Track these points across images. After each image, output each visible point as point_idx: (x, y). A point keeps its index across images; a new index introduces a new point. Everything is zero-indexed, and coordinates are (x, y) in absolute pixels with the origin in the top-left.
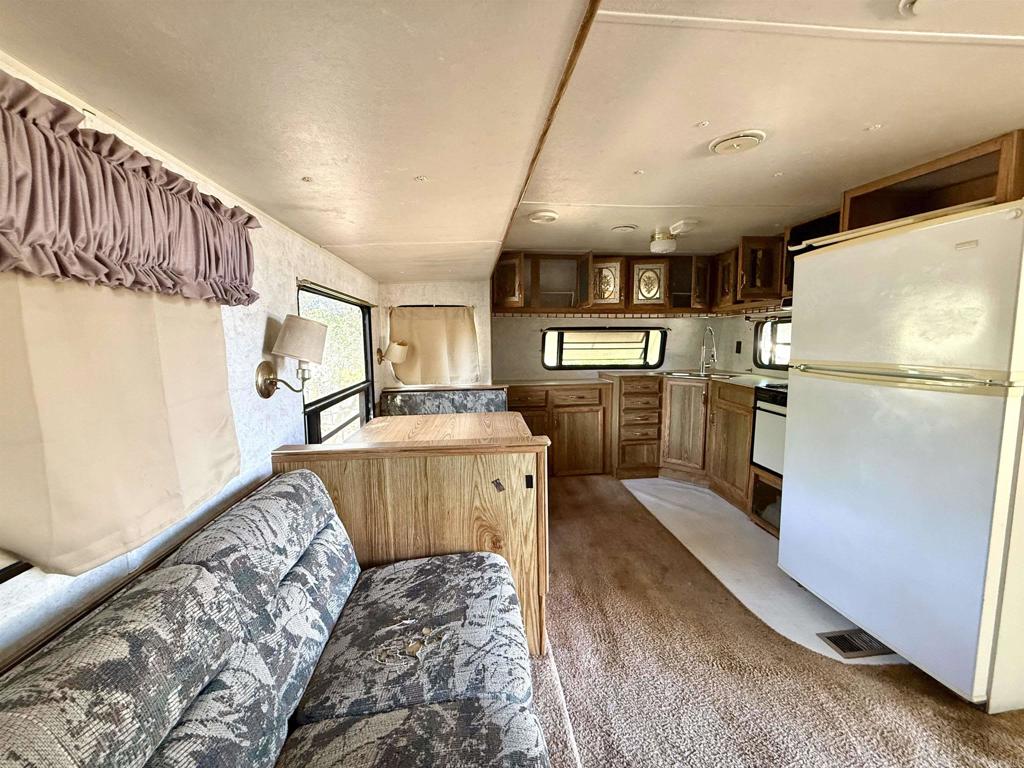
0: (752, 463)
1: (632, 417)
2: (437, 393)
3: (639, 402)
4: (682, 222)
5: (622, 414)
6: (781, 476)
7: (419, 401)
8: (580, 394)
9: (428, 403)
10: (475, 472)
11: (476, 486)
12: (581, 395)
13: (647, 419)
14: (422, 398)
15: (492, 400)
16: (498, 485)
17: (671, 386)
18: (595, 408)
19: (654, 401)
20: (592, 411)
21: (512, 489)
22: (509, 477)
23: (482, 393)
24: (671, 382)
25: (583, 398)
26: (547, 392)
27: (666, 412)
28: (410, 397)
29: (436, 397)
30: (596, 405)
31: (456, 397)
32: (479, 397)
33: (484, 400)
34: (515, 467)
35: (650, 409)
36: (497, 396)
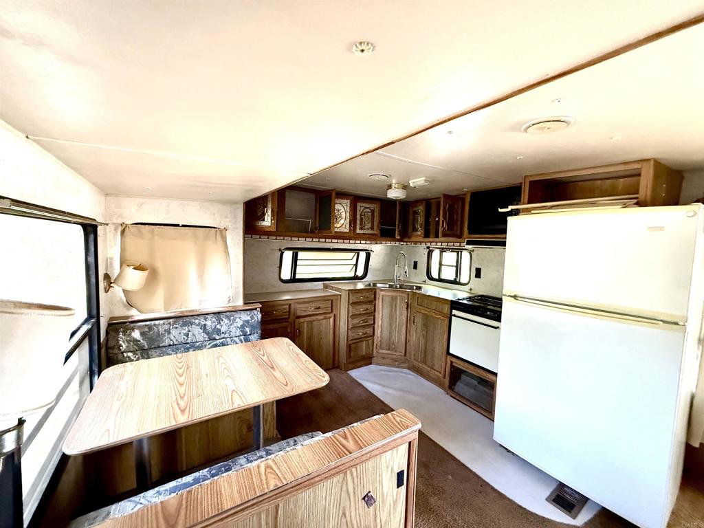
0: (448, 353)
1: (356, 321)
2: (183, 319)
3: (361, 309)
4: (424, 178)
5: (350, 319)
6: (495, 374)
7: (161, 330)
8: (318, 304)
9: (174, 332)
10: (344, 495)
11: (344, 514)
12: (318, 306)
13: (367, 322)
14: (167, 327)
15: (247, 321)
16: (368, 499)
17: (383, 296)
18: (328, 316)
19: (370, 307)
20: (325, 318)
21: (383, 496)
22: (381, 482)
23: (237, 315)
24: (383, 293)
25: (319, 308)
26: (290, 305)
27: (379, 315)
28: (150, 327)
29: (185, 325)
30: (329, 313)
31: (208, 323)
32: (234, 320)
33: (240, 323)
34: (387, 467)
35: (369, 313)
36: (252, 317)
